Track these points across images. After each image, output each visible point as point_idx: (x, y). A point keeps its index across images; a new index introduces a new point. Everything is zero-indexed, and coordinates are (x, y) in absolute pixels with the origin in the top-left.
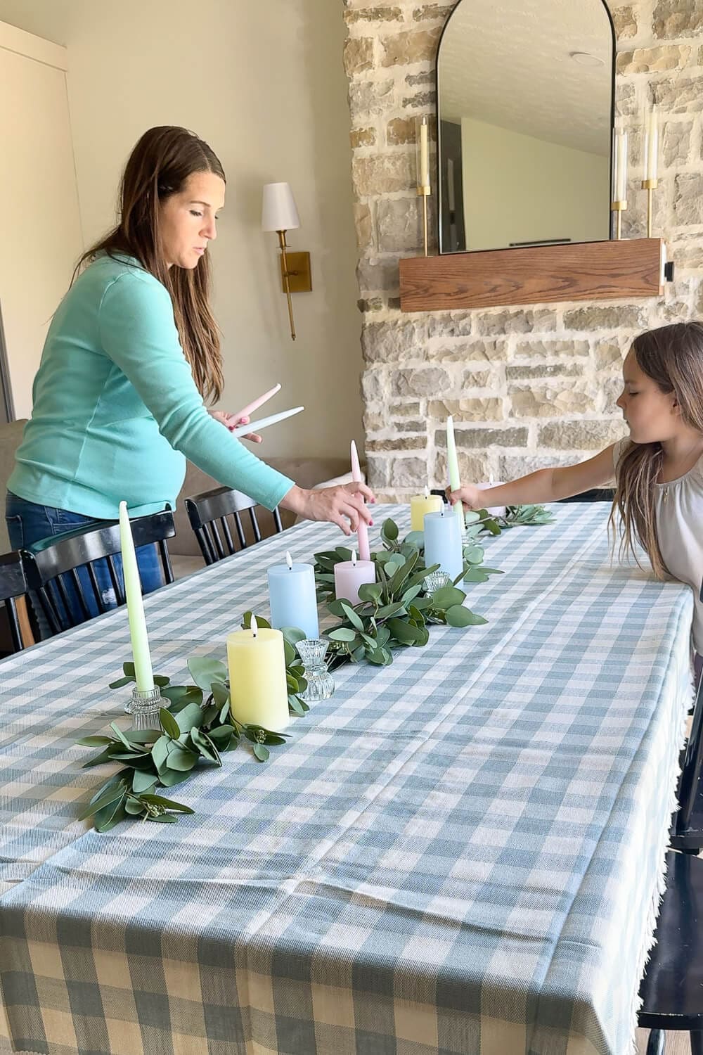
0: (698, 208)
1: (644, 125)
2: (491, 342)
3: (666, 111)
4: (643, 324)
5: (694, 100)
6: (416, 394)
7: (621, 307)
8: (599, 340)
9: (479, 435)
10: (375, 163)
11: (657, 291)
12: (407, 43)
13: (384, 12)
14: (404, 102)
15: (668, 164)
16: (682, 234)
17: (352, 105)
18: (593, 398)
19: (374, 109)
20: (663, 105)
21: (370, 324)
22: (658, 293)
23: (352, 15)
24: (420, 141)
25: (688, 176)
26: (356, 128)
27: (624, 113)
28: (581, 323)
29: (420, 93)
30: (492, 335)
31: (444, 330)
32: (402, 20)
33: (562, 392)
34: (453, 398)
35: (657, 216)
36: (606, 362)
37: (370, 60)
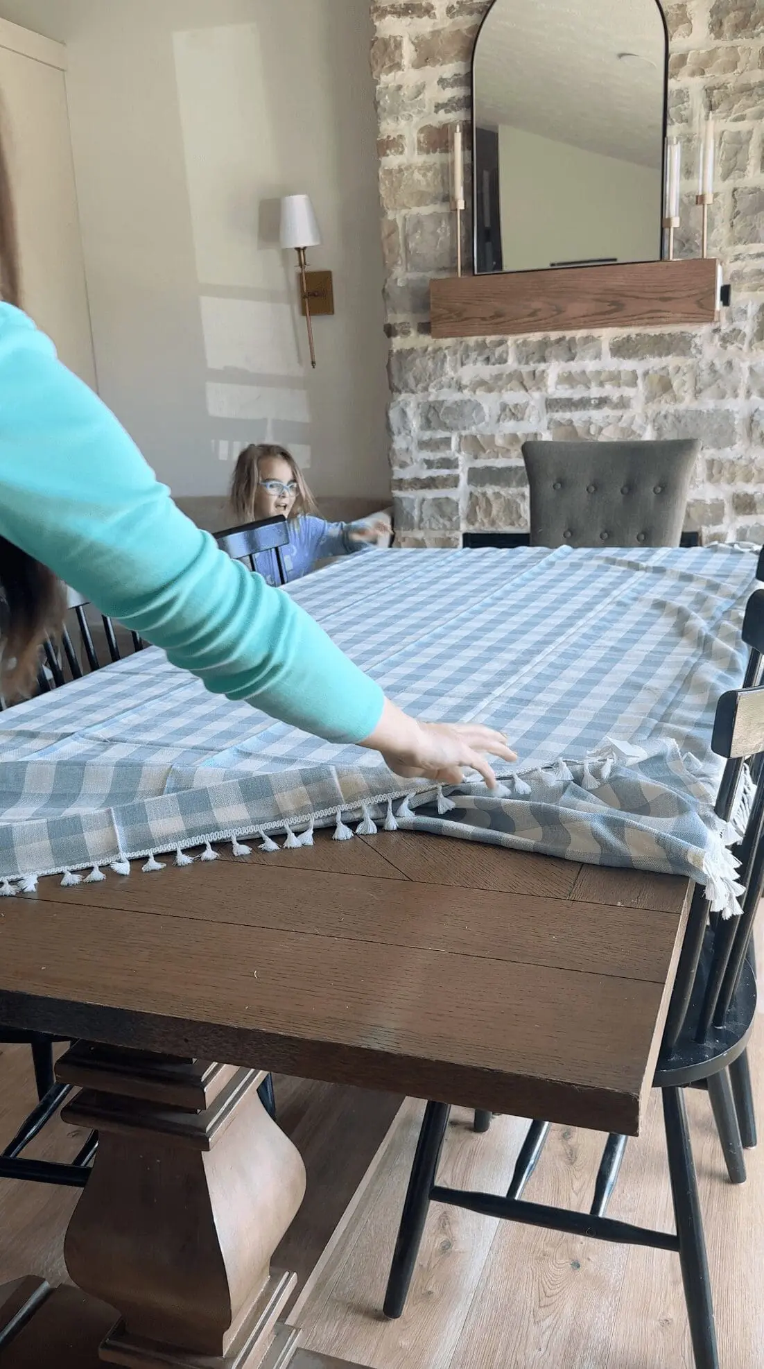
0: (757, 226)
1: (699, 134)
2: (530, 372)
3: (724, 118)
4: (697, 353)
5: (753, 106)
6: (446, 427)
7: (673, 334)
8: (649, 370)
9: (516, 473)
10: (404, 174)
11: (711, 317)
12: (440, 43)
13: (414, 8)
14: (435, 107)
15: (725, 176)
16: (739, 254)
17: (379, 110)
18: (641, 433)
19: (404, 115)
20: (720, 112)
21: (398, 351)
22: (713, 319)
23: (380, 11)
24: (454, 150)
25: (747, 190)
26: (383, 135)
27: (677, 121)
28: (628, 350)
29: (454, 97)
30: (531, 363)
31: (480, 358)
32: (434, 16)
33: (607, 426)
34: (488, 432)
35: (713, 234)
36: (656, 394)
37: (399, 60)
